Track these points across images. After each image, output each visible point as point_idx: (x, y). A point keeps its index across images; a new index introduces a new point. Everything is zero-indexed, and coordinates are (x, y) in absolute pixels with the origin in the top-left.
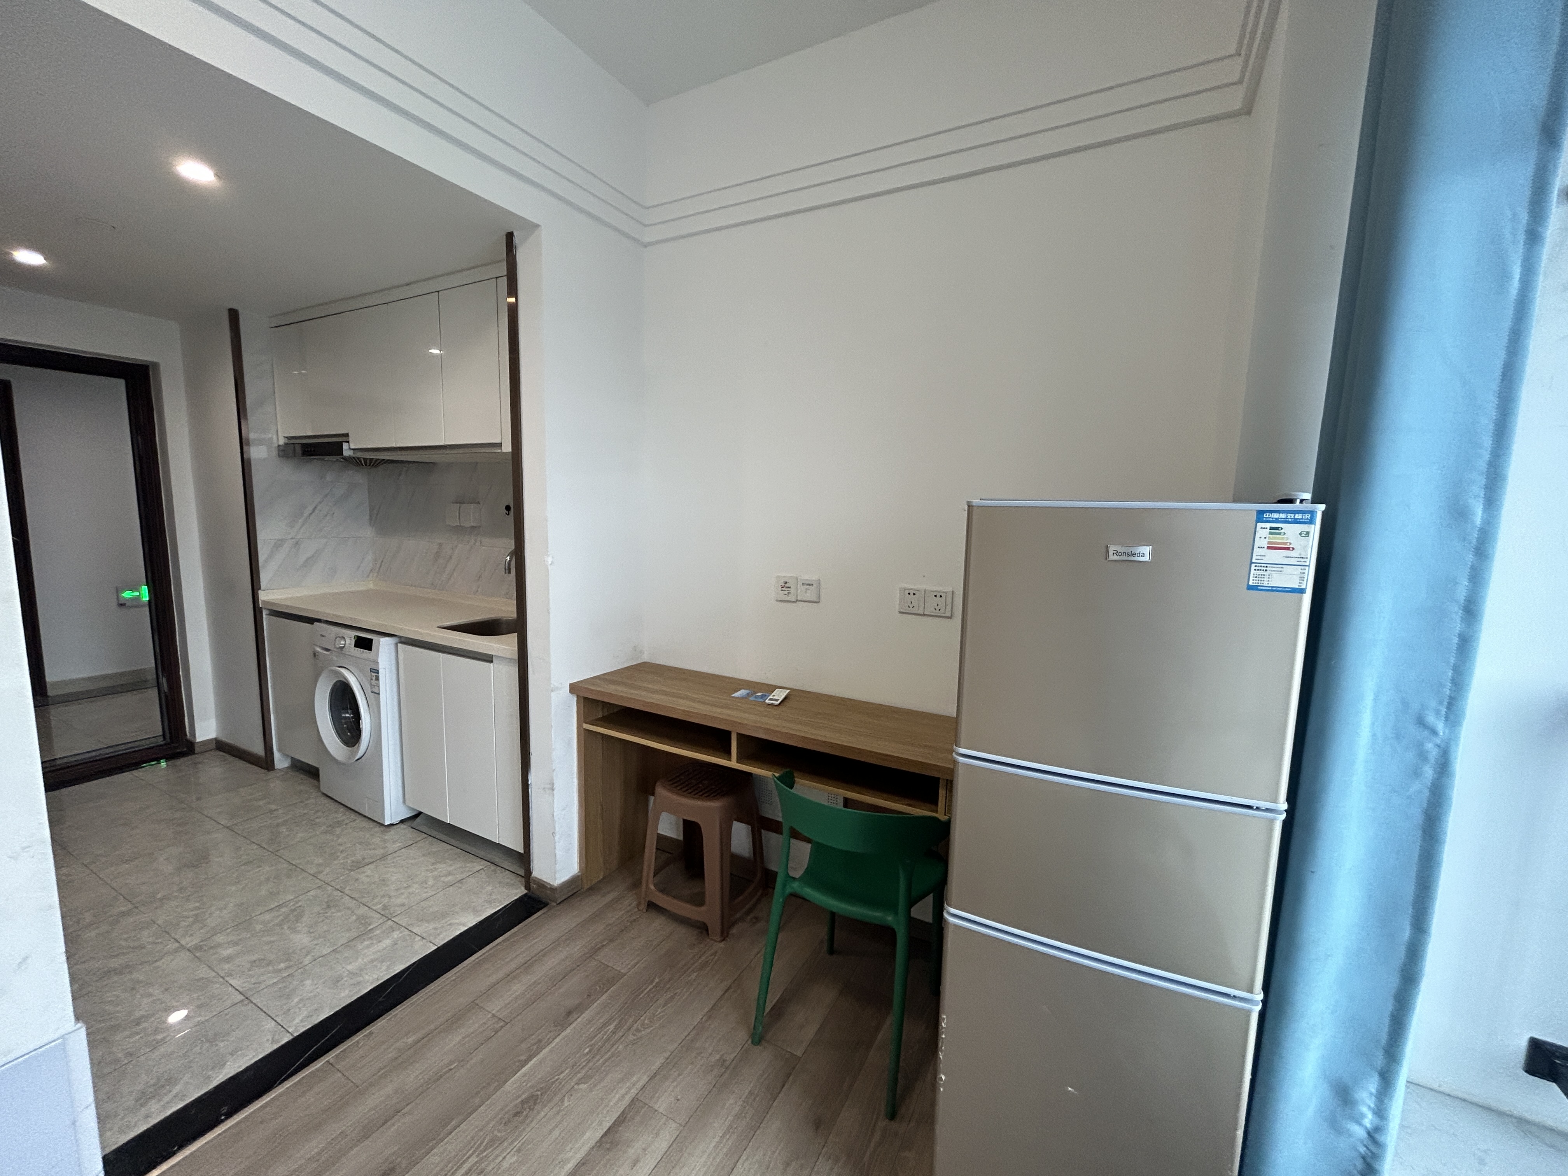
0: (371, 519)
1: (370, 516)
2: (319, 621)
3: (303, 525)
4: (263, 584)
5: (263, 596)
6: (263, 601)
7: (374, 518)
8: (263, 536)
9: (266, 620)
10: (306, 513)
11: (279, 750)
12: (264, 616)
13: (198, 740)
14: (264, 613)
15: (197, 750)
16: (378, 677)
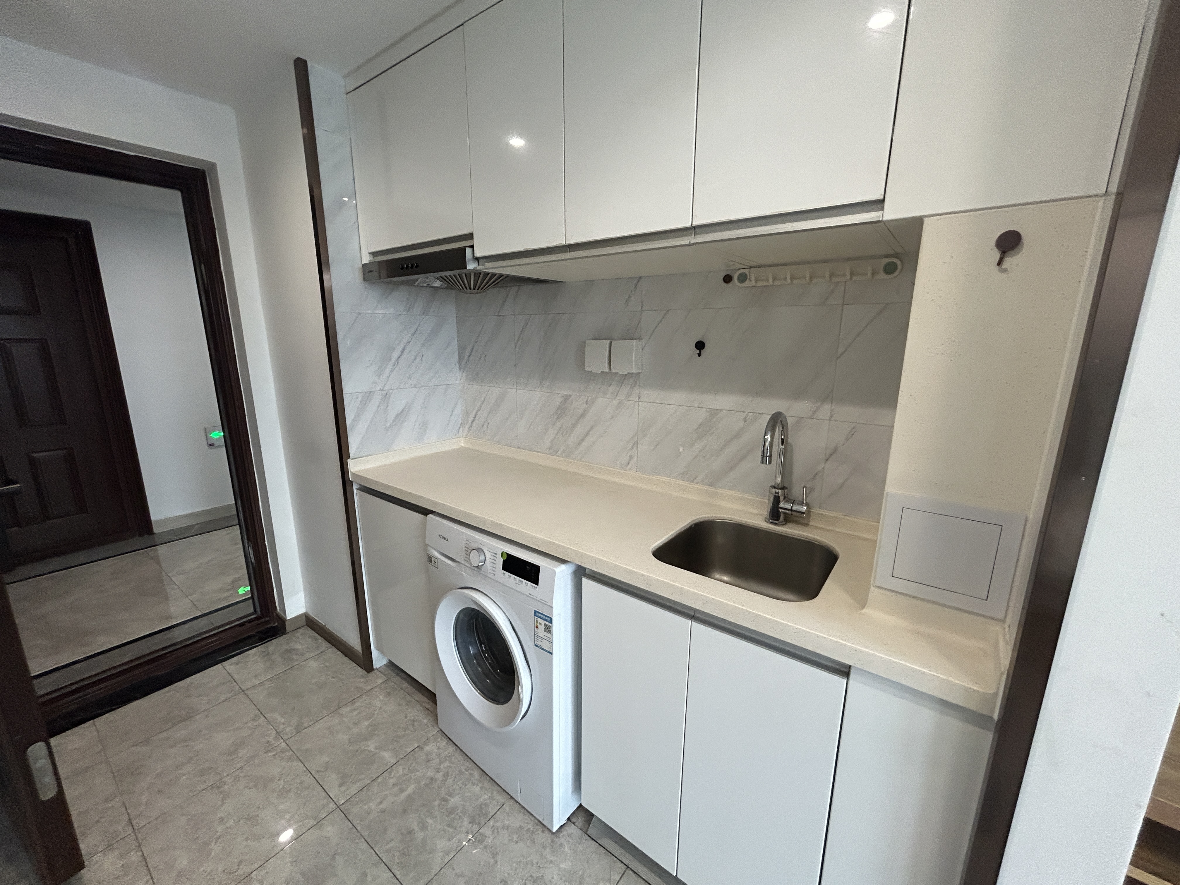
0: (460, 361)
1: (460, 358)
2: (432, 512)
3: (392, 371)
4: (352, 451)
5: (354, 467)
6: (353, 474)
7: (464, 361)
8: (348, 388)
9: (357, 496)
10: (395, 355)
11: (378, 648)
12: (355, 491)
13: (288, 618)
14: (355, 487)
15: (288, 629)
16: (551, 627)
